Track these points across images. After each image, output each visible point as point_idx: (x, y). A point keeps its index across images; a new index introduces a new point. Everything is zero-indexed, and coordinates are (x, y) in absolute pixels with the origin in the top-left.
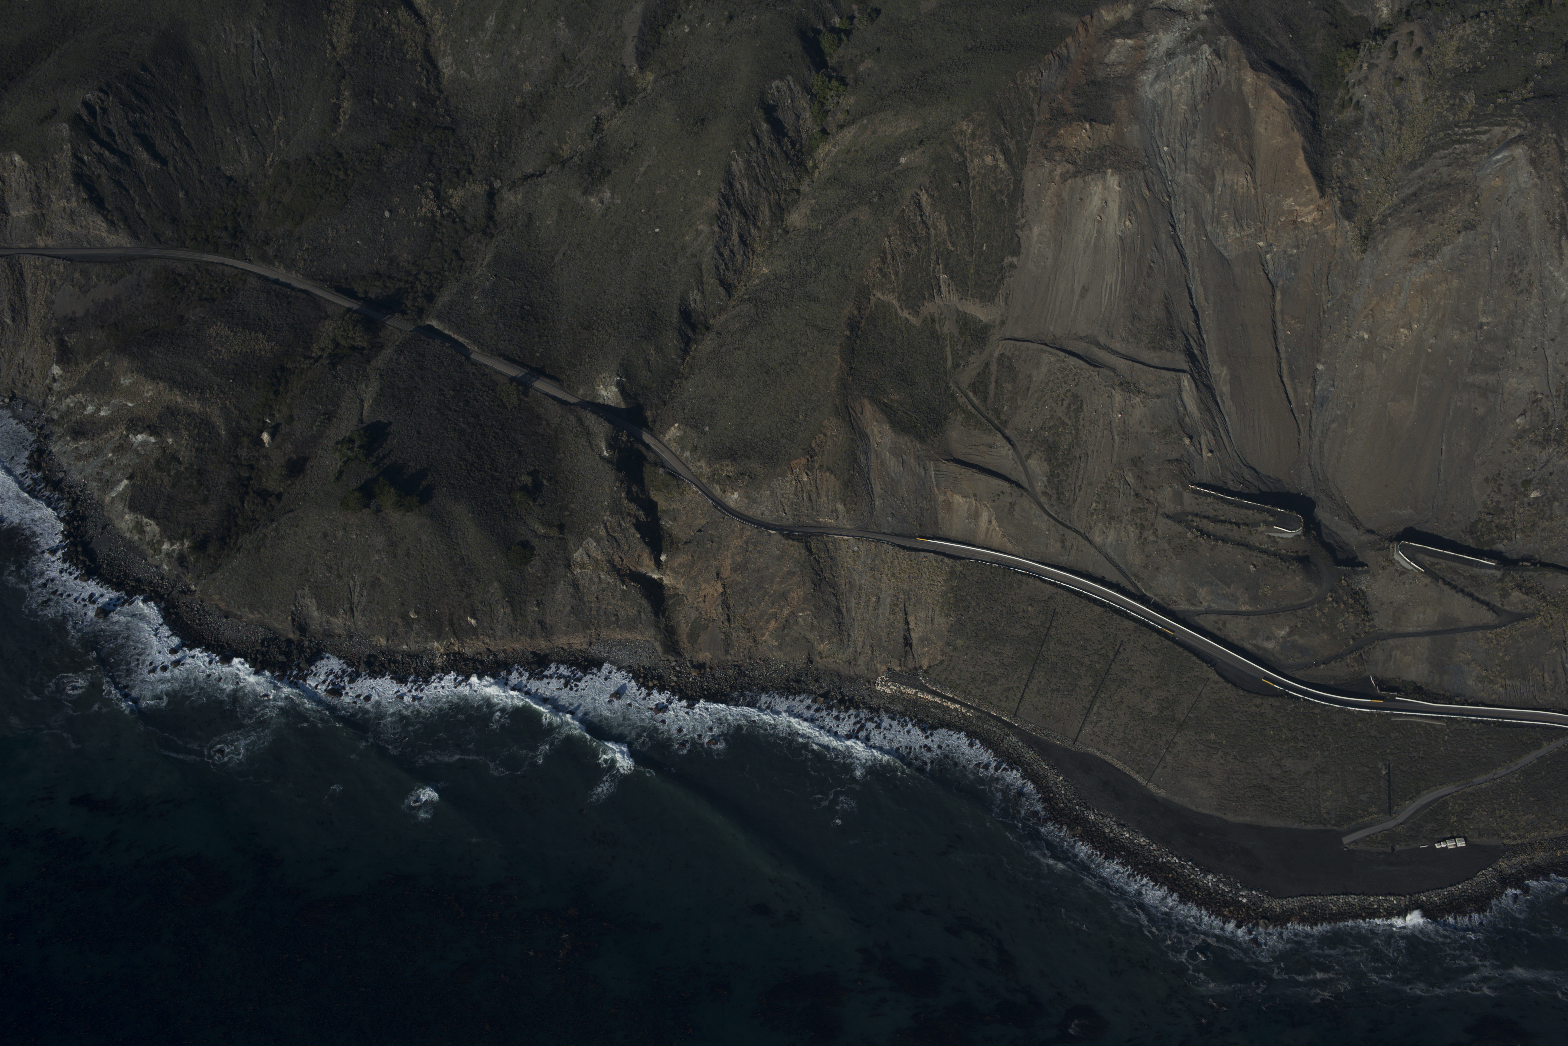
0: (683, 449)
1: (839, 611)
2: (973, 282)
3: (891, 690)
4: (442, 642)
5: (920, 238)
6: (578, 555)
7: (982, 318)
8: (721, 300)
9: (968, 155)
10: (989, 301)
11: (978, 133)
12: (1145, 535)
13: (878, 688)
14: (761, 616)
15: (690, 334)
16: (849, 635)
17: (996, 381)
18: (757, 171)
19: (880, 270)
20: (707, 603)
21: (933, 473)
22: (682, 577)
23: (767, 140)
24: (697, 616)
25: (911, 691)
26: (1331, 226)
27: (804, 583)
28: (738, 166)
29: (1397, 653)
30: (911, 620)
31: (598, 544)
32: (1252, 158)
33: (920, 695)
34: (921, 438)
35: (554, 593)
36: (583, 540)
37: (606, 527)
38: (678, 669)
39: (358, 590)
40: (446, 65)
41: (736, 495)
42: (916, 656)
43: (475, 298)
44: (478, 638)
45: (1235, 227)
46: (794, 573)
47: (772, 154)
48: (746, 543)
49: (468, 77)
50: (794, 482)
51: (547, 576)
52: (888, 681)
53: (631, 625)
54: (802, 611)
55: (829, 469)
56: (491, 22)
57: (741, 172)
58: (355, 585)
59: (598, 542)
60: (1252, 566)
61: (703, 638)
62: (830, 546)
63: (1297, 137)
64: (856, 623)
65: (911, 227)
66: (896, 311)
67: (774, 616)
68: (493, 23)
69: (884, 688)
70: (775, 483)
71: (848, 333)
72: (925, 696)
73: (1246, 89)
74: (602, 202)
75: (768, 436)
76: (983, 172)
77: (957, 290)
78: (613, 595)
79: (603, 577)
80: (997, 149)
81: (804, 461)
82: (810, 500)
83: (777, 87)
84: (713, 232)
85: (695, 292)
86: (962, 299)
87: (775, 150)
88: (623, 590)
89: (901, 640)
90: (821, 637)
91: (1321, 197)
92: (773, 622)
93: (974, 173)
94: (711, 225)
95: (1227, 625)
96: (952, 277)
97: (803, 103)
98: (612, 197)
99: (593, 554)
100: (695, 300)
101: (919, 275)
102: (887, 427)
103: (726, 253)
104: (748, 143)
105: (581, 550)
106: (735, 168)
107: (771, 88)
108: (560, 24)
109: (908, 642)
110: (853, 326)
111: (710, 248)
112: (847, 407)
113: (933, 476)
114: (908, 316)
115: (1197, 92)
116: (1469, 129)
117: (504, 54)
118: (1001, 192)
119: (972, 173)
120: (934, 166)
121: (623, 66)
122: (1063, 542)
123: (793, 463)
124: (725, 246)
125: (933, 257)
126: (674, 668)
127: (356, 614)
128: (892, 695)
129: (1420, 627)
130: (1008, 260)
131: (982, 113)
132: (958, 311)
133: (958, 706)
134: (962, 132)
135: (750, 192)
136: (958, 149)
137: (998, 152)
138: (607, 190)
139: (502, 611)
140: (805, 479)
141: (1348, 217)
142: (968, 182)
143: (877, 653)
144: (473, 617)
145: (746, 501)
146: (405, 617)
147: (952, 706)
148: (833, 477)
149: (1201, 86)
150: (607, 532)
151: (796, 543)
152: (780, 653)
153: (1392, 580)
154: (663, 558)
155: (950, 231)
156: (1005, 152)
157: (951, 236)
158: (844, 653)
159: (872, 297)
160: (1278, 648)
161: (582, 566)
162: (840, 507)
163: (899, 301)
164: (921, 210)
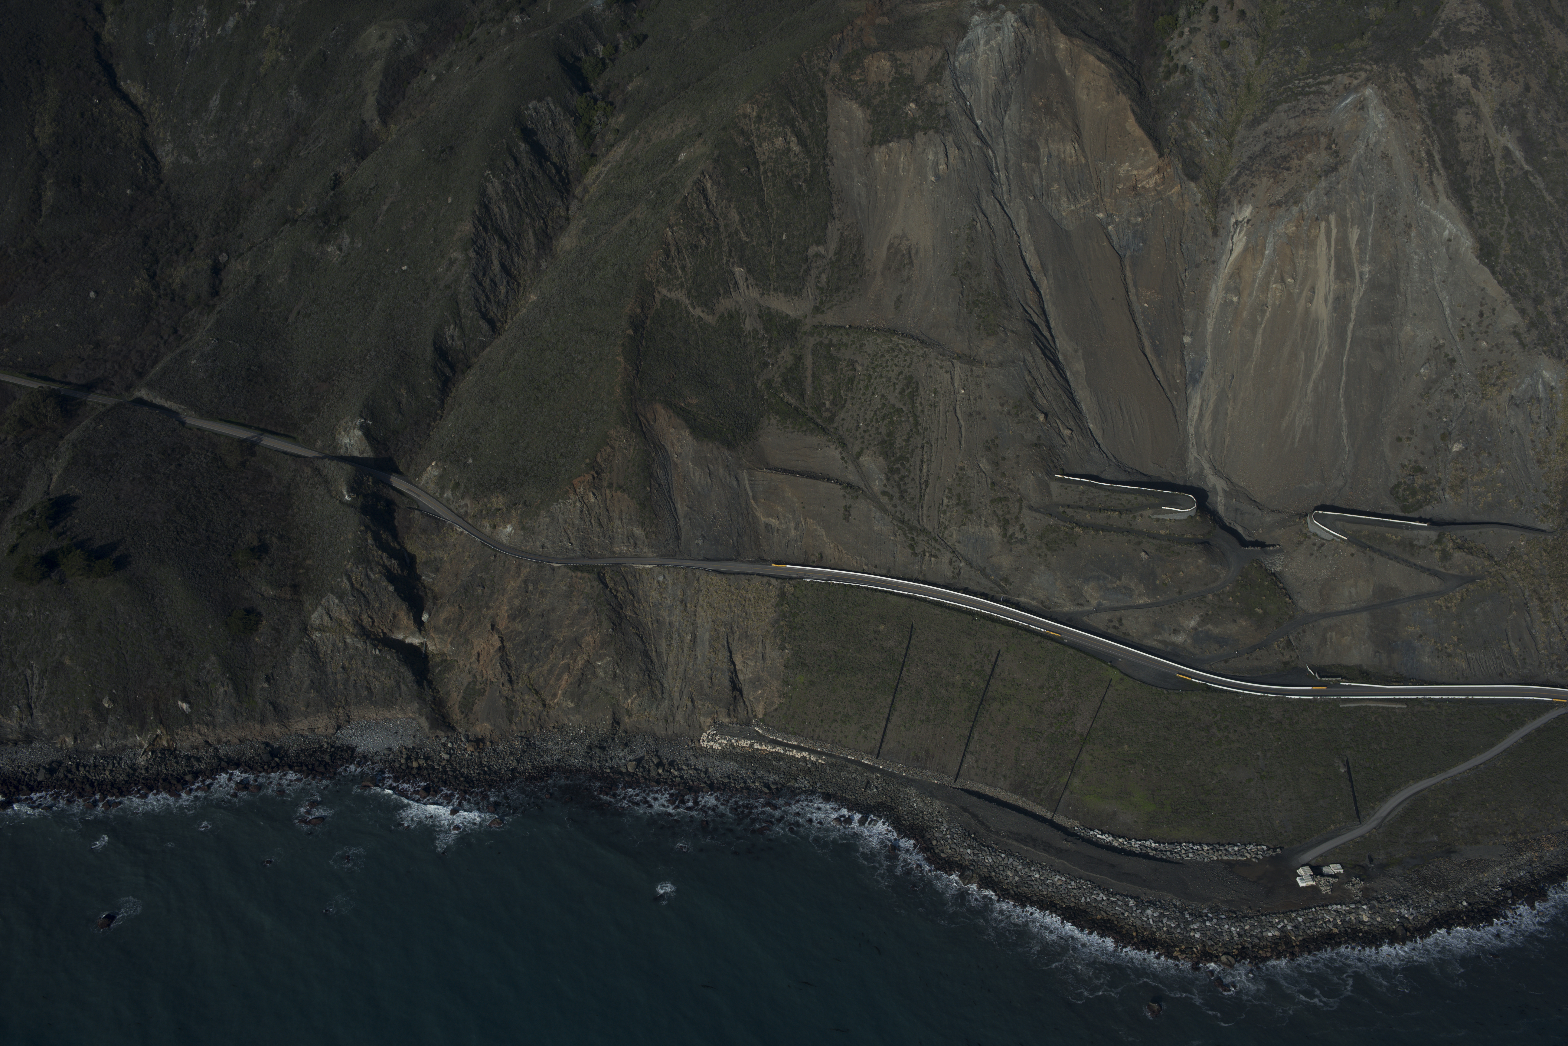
0: (443, 489)
1: (646, 654)
2: (775, 275)
3: (720, 744)
4: (146, 735)
5: (708, 230)
6: (316, 617)
7: (790, 313)
8: (485, 336)
9: (756, 140)
10: (796, 294)
11: (764, 115)
12: (1010, 532)
13: (704, 744)
14: (550, 671)
15: (448, 372)
16: (662, 686)
17: (813, 375)
18: (518, 194)
19: (664, 264)
20: (482, 662)
21: (747, 483)
22: (449, 636)
23: (526, 162)
24: (471, 680)
25: (745, 743)
26: (1176, 189)
27: (600, 624)
28: (494, 187)
29: (1332, 635)
30: (738, 659)
31: (341, 602)
32: (1077, 126)
33: (757, 746)
34: (731, 446)
35: (288, 664)
36: (322, 597)
37: (349, 579)
38: (450, 745)
39: (36, 680)
40: (167, 154)
41: (509, 529)
42: (748, 704)
43: (193, 362)
44: (192, 728)
45: (1068, 199)
46: (587, 611)
47: (533, 177)
48: (525, 582)
49: (191, 162)
50: (578, 504)
51: (279, 645)
52: (715, 735)
53: (388, 700)
54: (601, 659)
55: (620, 487)
56: (215, 101)
57: (498, 194)
58: (33, 675)
59: (340, 597)
60: (1143, 554)
61: (480, 706)
62: (630, 578)
63: (1124, 100)
64: (670, 669)
65: (696, 216)
66: (686, 307)
67: (567, 668)
68: (218, 102)
69: (711, 744)
70: (555, 507)
71: (631, 332)
72: (764, 747)
73: (1060, 56)
74: (340, 249)
75: (544, 458)
76: (774, 156)
77: (757, 285)
78: (363, 662)
79: (349, 641)
80: (788, 131)
81: (588, 478)
82: (600, 524)
83: (535, 109)
84: (469, 259)
85: (452, 326)
86: (763, 294)
87: (536, 173)
88: (376, 656)
89: (727, 683)
90: (627, 689)
91: (1159, 157)
92: (566, 676)
93: (764, 158)
94: (466, 250)
95: (1124, 622)
96: (749, 271)
97: (567, 126)
98: (352, 242)
99: (335, 614)
100: (452, 337)
101: (711, 269)
102: (686, 433)
103: (487, 282)
104: (504, 163)
105: (320, 609)
106: (490, 189)
107: (528, 109)
108: (293, 92)
109: (735, 686)
110: (637, 325)
111: (466, 277)
112: (636, 414)
113: (748, 486)
114: (701, 314)
115: (1006, 61)
116: (1311, 80)
117: (231, 133)
118: (797, 176)
119: (762, 158)
120: (716, 152)
121: (364, 122)
122: (912, 547)
123: (575, 481)
124: (484, 275)
125: (725, 249)
126: (445, 745)
127: (35, 711)
128: (722, 751)
129: (1354, 602)
130: (813, 250)
131: (767, 95)
132: (759, 306)
133: (805, 754)
134: (745, 116)
135: (510, 216)
136: (742, 132)
137: (789, 134)
138: (345, 235)
139: (222, 690)
140: (592, 500)
141: (1194, 178)
142: (758, 168)
143: (699, 704)
144: (183, 700)
145: (522, 533)
146: (96, 706)
147: (799, 755)
148: (626, 496)
149: (1010, 55)
150: (352, 585)
151: (586, 575)
152: (577, 716)
153: (1312, 554)
154: (425, 617)
155: (742, 221)
156: (798, 134)
157: (743, 226)
158: (657, 708)
159: (656, 295)
160: (1189, 641)
161: (321, 629)
162: (638, 532)
163: (689, 298)
164: (706, 197)
